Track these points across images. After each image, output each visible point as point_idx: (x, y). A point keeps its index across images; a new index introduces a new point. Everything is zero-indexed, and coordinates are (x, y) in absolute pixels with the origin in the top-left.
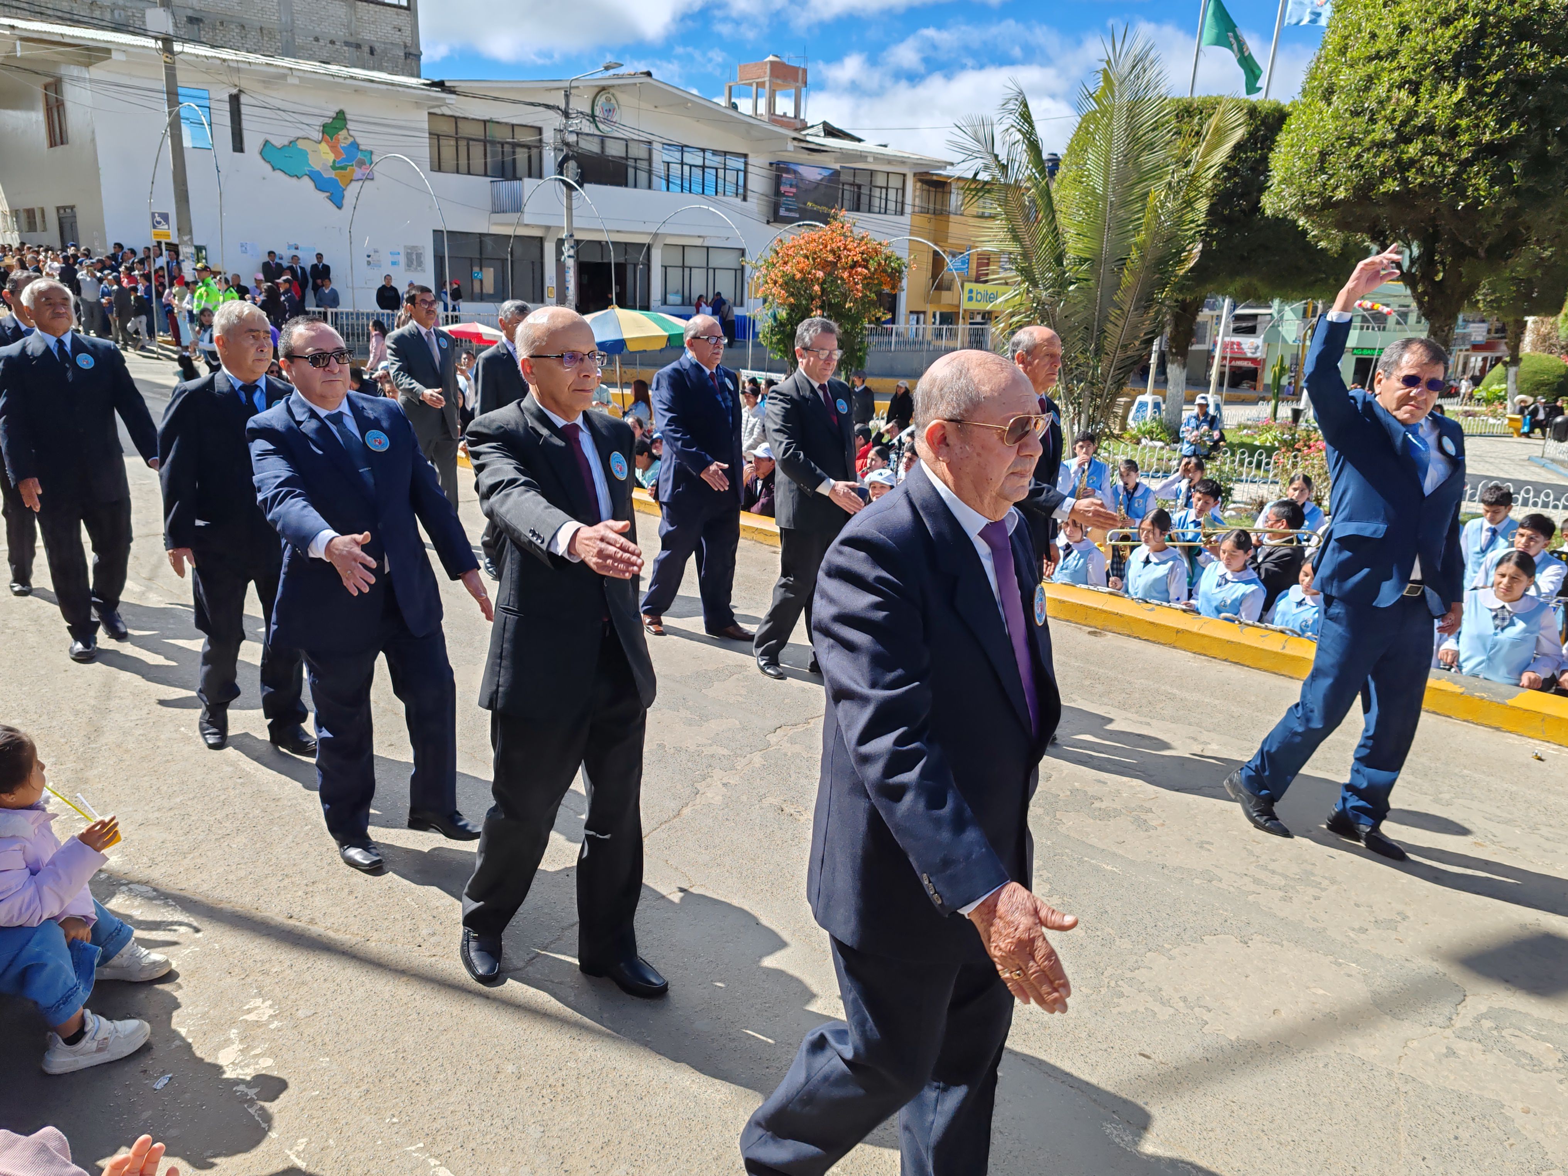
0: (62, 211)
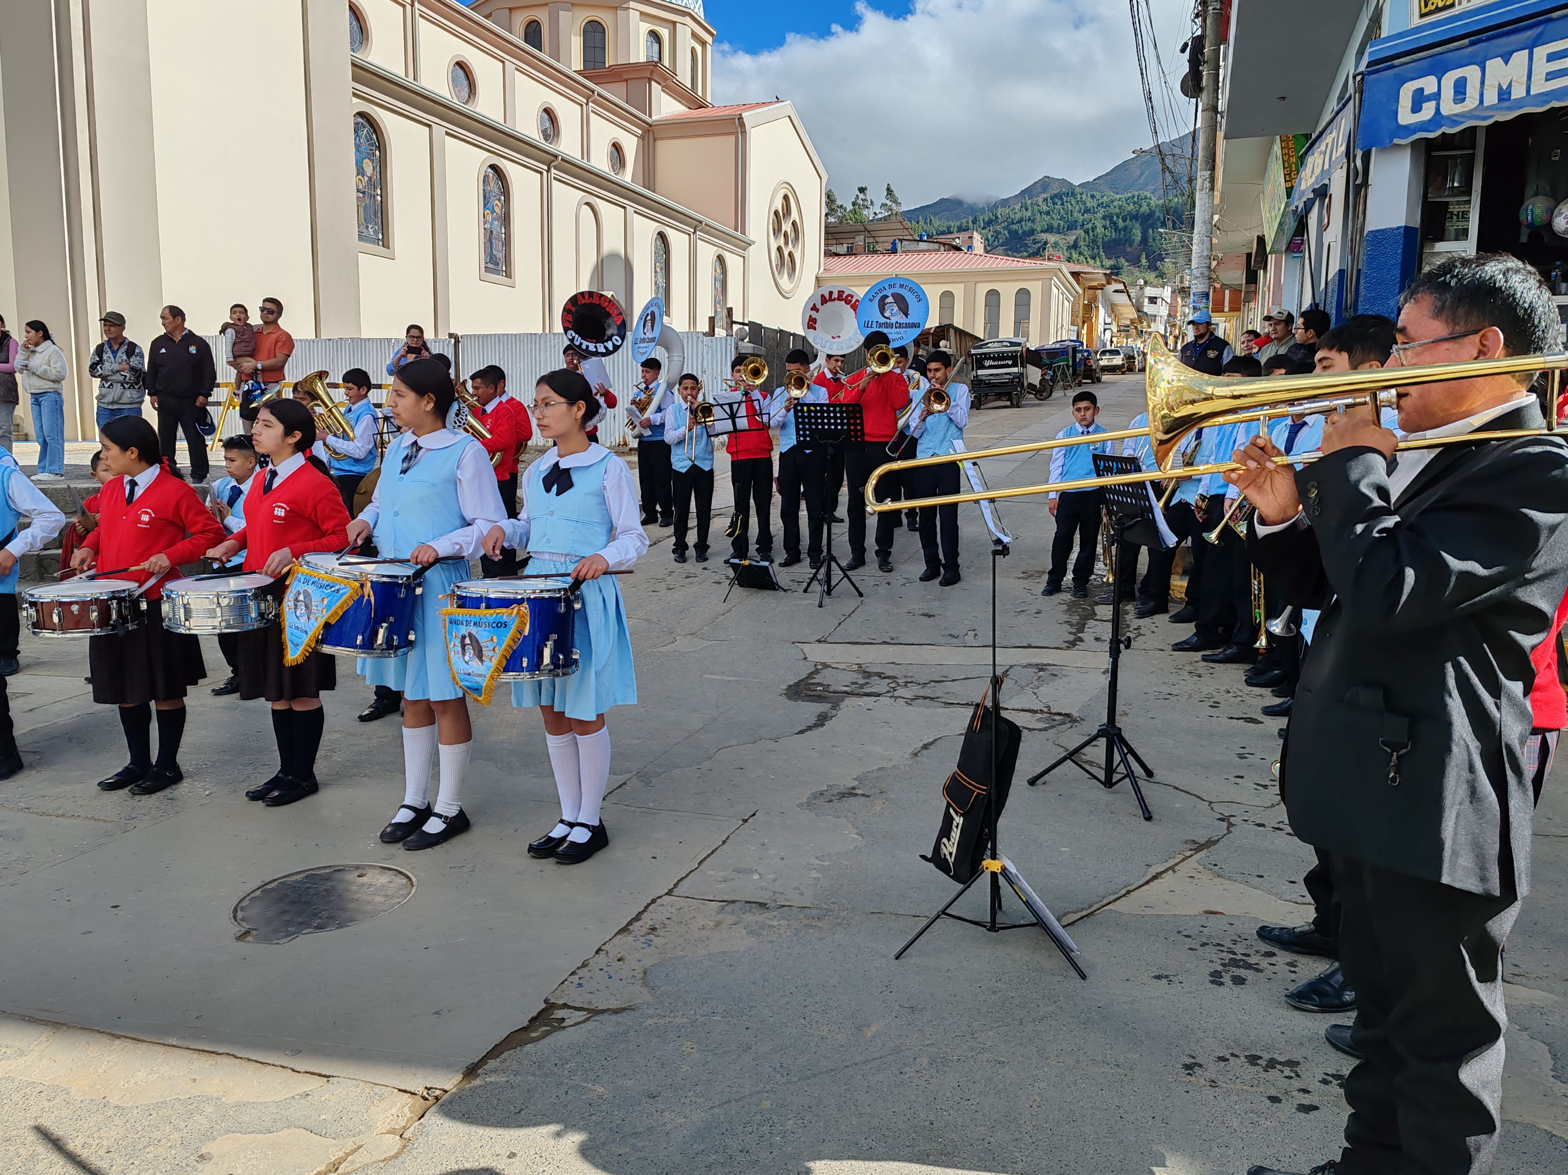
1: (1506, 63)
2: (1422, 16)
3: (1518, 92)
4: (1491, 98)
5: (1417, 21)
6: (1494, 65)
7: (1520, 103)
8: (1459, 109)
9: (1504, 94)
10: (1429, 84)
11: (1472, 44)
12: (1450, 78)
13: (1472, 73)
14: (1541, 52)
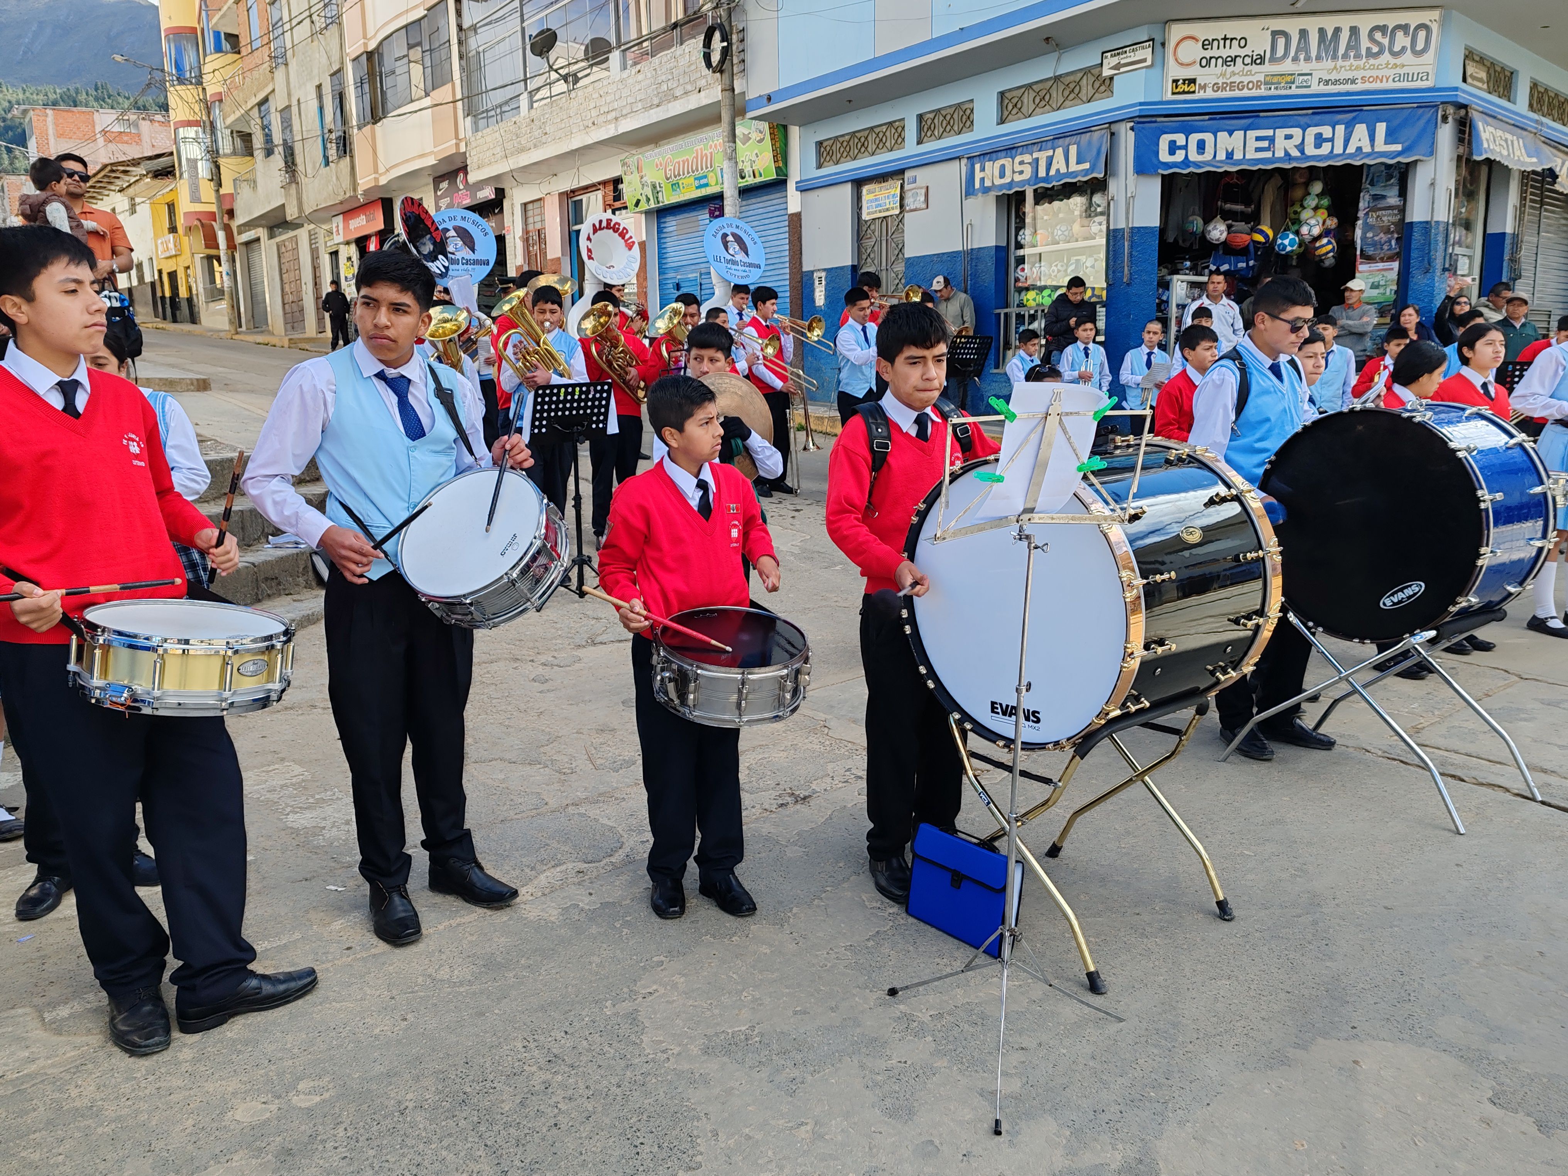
1: (1230, 135)
2: (1173, 93)
3: (1238, 156)
4: (1222, 156)
5: (1169, 96)
6: (1222, 136)
7: (1239, 162)
8: (1200, 158)
9: (1230, 155)
10: (1180, 139)
11: (1210, 119)
12: (1195, 138)
13: (1208, 137)
14: (1252, 134)
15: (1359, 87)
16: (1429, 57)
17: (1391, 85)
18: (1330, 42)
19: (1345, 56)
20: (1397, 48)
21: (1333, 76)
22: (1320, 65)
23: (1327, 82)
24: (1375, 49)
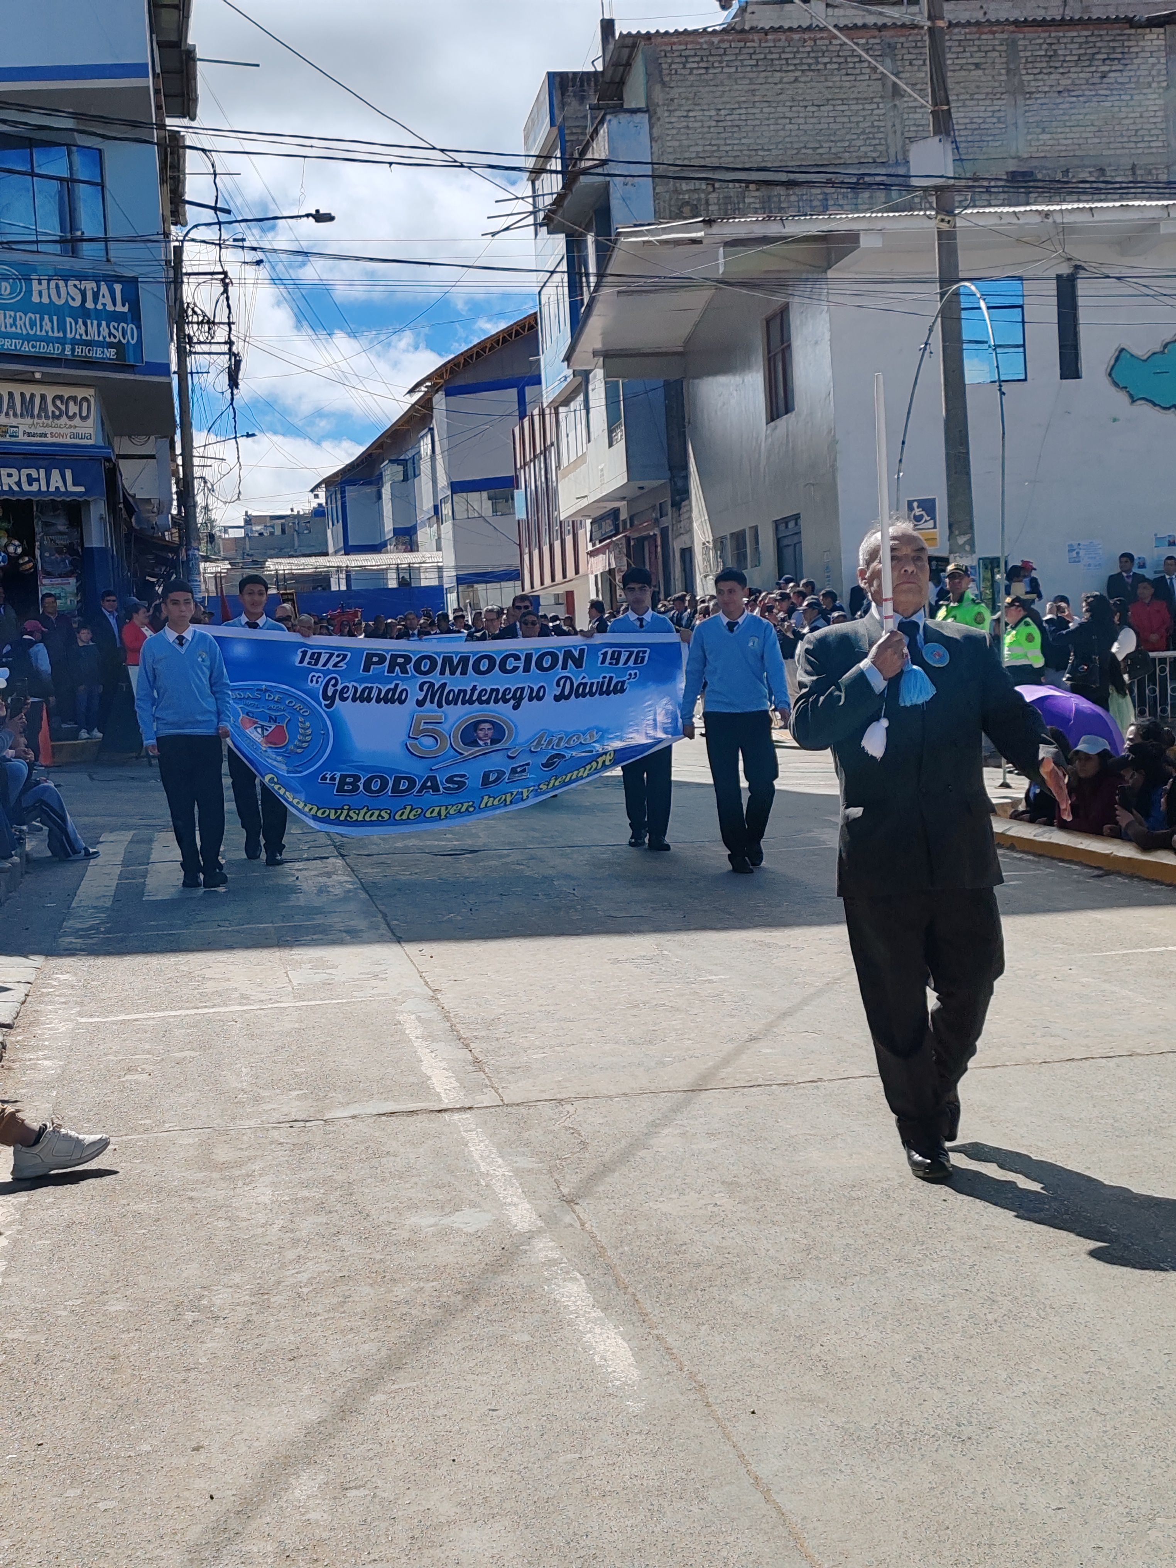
0: (782, 527)
15: (49, 440)
16: (90, 422)
17: (68, 440)
18: (27, 404)
19: (39, 416)
20: (71, 414)
21: (32, 431)
22: (22, 421)
23: (29, 435)
24: (57, 413)
